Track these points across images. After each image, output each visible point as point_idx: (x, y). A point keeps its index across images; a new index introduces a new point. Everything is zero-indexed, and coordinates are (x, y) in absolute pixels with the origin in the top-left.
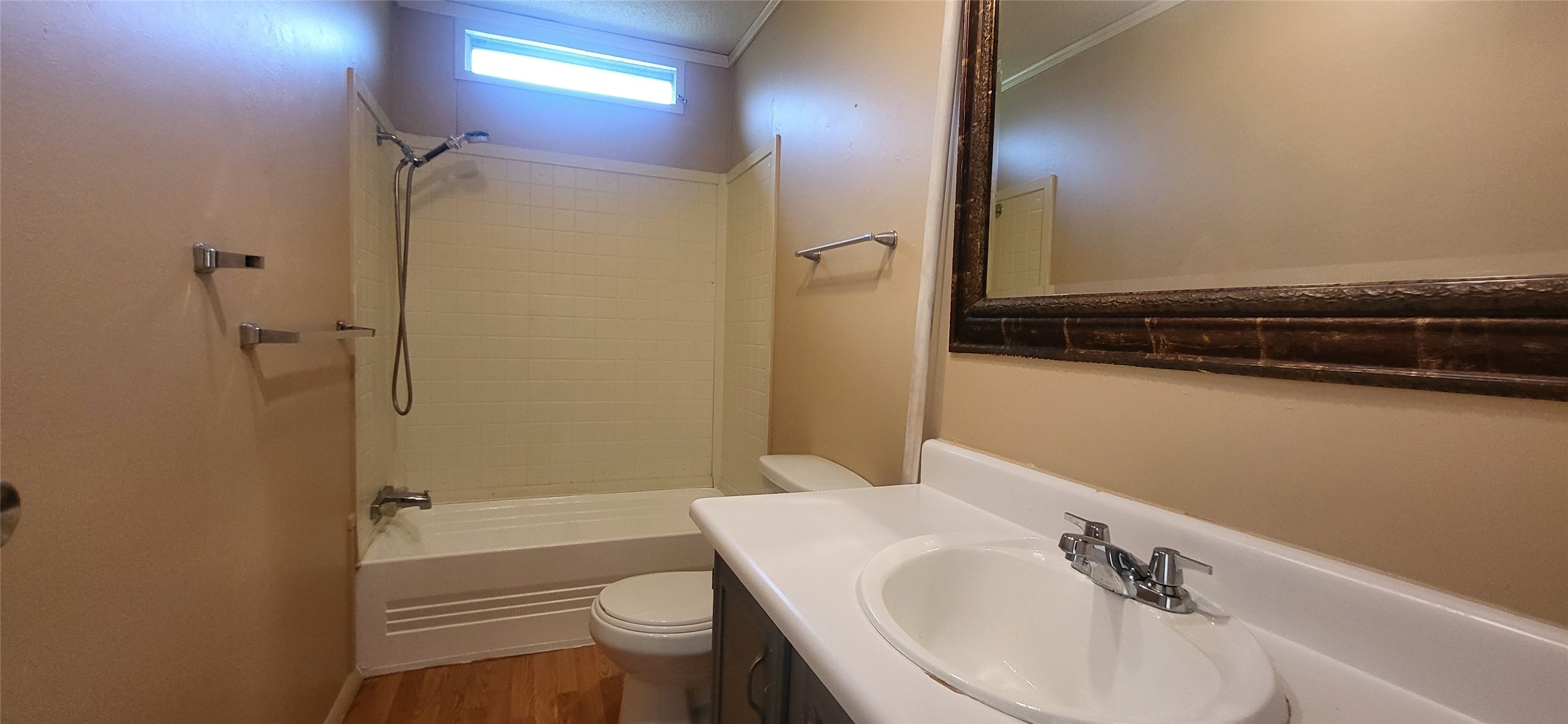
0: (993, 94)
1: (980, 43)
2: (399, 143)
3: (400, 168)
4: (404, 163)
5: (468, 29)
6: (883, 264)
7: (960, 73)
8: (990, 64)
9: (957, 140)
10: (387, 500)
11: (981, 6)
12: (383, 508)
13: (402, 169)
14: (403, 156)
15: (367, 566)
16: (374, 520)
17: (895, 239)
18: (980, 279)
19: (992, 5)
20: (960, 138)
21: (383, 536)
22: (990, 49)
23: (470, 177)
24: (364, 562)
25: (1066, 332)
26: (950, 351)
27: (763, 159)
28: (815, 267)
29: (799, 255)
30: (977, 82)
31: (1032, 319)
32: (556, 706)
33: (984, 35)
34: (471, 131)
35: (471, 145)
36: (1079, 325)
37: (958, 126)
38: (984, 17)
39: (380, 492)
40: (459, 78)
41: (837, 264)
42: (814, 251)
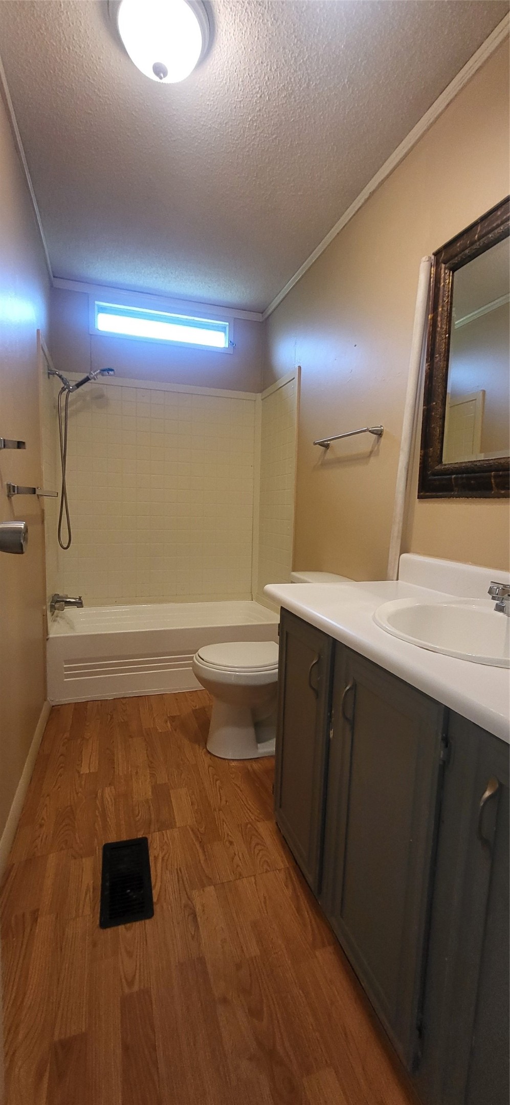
0: (449, 336)
1: (441, 305)
2: (60, 377)
3: (61, 393)
4: (63, 389)
5: (97, 301)
6: (373, 448)
7: (427, 323)
8: (447, 318)
9: (425, 366)
10: (58, 602)
11: (442, 281)
12: (57, 605)
13: (63, 393)
14: (63, 385)
15: (53, 638)
16: (52, 613)
17: (382, 431)
18: (439, 452)
19: (449, 280)
20: (427, 365)
21: (56, 623)
22: (447, 309)
23: (100, 399)
24: (51, 636)
25: (493, 481)
26: (418, 498)
27: (289, 381)
28: (325, 452)
29: (315, 444)
30: (439, 329)
31: (472, 475)
32: (168, 722)
33: (444, 299)
34: (102, 368)
35: (104, 377)
36: (501, 476)
37: (425, 357)
38: (444, 288)
39: (53, 597)
40: (91, 333)
41: (340, 449)
42: (325, 441)
